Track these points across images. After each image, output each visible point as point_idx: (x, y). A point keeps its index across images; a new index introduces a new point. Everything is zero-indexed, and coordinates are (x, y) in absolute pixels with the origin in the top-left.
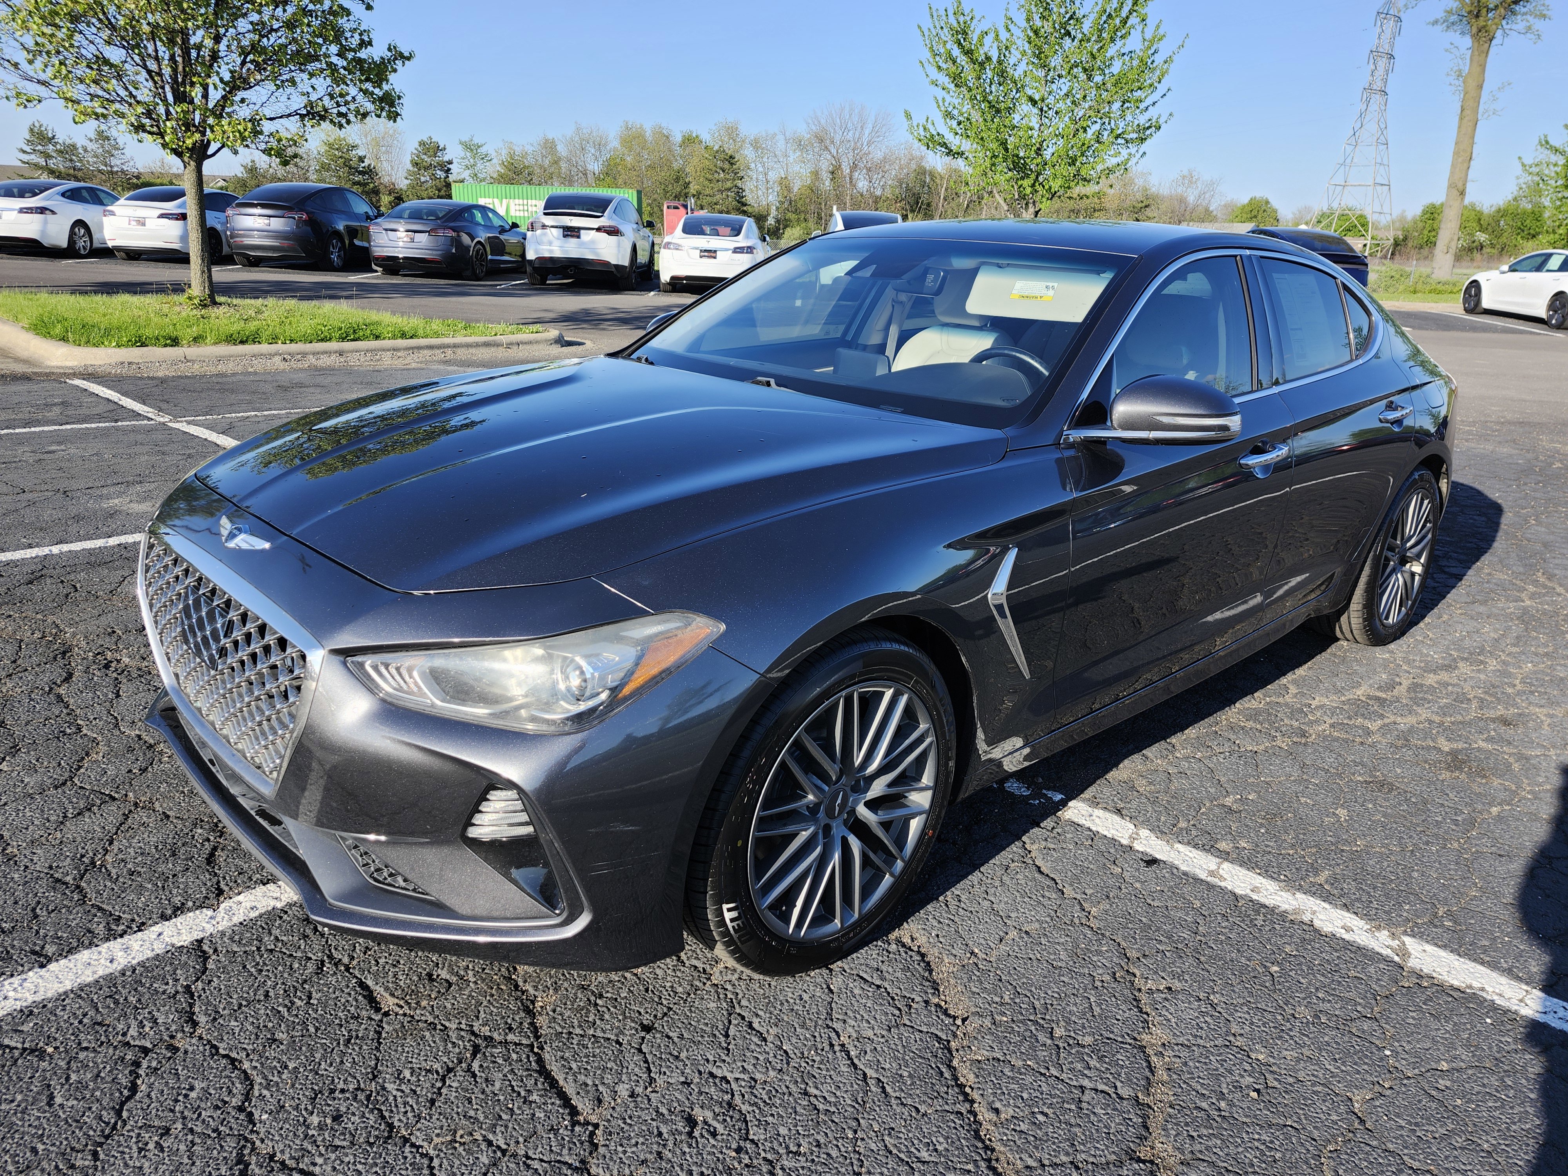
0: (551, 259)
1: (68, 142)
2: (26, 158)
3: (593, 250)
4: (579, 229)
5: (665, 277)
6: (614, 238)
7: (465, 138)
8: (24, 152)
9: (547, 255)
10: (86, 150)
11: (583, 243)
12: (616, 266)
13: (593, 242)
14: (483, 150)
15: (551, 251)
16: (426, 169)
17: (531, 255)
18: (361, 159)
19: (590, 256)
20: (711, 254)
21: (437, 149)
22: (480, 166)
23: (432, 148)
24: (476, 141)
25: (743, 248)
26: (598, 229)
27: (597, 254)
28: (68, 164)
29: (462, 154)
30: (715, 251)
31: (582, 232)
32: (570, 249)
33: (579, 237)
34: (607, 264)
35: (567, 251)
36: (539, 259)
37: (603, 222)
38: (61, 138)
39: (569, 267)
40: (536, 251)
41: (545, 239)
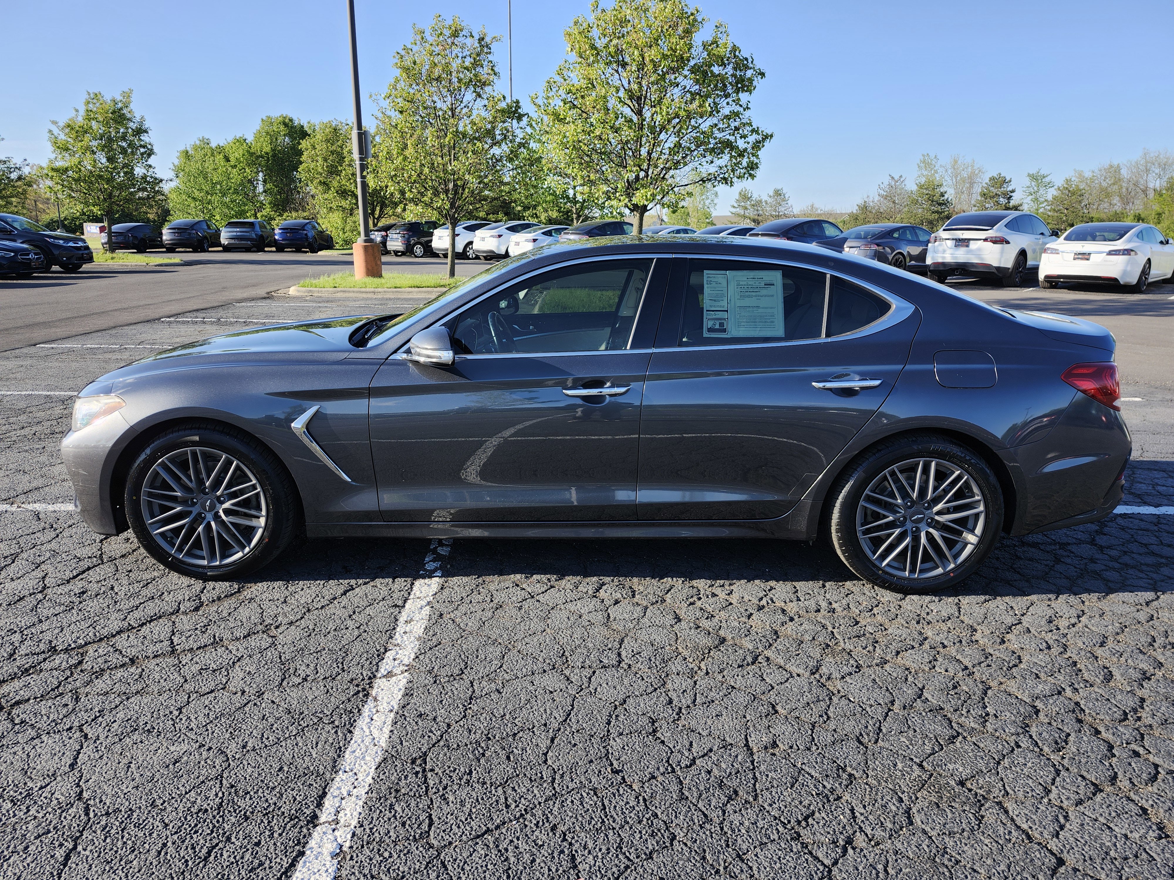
0: (943, 264)
1: (759, 199)
2: (734, 210)
3: (979, 256)
4: (970, 240)
5: (1041, 276)
6: (998, 246)
7: (1033, 171)
8: (734, 207)
9: (940, 260)
10: (766, 203)
11: (971, 251)
12: (998, 269)
13: (979, 249)
14: (1047, 180)
15: (944, 258)
16: (992, 197)
17: (929, 261)
18: (942, 195)
19: (975, 261)
20: (1085, 256)
21: (1005, 181)
22: (1041, 191)
23: (1000, 182)
24: (1042, 172)
25: (1119, 251)
26: (985, 240)
27: (981, 259)
28: (756, 212)
29: (1028, 184)
30: (1089, 254)
31: (971, 242)
32: (961, 256)
33: (967, 246)
34: (989, 266)
35: (956, 258)
36: (934, 263)
37: (991, 233)
38: (755, 196)
39: (957, 269)
40: (933, 258)
41: (941, 249)
